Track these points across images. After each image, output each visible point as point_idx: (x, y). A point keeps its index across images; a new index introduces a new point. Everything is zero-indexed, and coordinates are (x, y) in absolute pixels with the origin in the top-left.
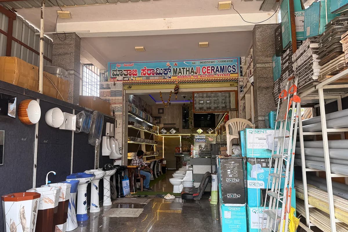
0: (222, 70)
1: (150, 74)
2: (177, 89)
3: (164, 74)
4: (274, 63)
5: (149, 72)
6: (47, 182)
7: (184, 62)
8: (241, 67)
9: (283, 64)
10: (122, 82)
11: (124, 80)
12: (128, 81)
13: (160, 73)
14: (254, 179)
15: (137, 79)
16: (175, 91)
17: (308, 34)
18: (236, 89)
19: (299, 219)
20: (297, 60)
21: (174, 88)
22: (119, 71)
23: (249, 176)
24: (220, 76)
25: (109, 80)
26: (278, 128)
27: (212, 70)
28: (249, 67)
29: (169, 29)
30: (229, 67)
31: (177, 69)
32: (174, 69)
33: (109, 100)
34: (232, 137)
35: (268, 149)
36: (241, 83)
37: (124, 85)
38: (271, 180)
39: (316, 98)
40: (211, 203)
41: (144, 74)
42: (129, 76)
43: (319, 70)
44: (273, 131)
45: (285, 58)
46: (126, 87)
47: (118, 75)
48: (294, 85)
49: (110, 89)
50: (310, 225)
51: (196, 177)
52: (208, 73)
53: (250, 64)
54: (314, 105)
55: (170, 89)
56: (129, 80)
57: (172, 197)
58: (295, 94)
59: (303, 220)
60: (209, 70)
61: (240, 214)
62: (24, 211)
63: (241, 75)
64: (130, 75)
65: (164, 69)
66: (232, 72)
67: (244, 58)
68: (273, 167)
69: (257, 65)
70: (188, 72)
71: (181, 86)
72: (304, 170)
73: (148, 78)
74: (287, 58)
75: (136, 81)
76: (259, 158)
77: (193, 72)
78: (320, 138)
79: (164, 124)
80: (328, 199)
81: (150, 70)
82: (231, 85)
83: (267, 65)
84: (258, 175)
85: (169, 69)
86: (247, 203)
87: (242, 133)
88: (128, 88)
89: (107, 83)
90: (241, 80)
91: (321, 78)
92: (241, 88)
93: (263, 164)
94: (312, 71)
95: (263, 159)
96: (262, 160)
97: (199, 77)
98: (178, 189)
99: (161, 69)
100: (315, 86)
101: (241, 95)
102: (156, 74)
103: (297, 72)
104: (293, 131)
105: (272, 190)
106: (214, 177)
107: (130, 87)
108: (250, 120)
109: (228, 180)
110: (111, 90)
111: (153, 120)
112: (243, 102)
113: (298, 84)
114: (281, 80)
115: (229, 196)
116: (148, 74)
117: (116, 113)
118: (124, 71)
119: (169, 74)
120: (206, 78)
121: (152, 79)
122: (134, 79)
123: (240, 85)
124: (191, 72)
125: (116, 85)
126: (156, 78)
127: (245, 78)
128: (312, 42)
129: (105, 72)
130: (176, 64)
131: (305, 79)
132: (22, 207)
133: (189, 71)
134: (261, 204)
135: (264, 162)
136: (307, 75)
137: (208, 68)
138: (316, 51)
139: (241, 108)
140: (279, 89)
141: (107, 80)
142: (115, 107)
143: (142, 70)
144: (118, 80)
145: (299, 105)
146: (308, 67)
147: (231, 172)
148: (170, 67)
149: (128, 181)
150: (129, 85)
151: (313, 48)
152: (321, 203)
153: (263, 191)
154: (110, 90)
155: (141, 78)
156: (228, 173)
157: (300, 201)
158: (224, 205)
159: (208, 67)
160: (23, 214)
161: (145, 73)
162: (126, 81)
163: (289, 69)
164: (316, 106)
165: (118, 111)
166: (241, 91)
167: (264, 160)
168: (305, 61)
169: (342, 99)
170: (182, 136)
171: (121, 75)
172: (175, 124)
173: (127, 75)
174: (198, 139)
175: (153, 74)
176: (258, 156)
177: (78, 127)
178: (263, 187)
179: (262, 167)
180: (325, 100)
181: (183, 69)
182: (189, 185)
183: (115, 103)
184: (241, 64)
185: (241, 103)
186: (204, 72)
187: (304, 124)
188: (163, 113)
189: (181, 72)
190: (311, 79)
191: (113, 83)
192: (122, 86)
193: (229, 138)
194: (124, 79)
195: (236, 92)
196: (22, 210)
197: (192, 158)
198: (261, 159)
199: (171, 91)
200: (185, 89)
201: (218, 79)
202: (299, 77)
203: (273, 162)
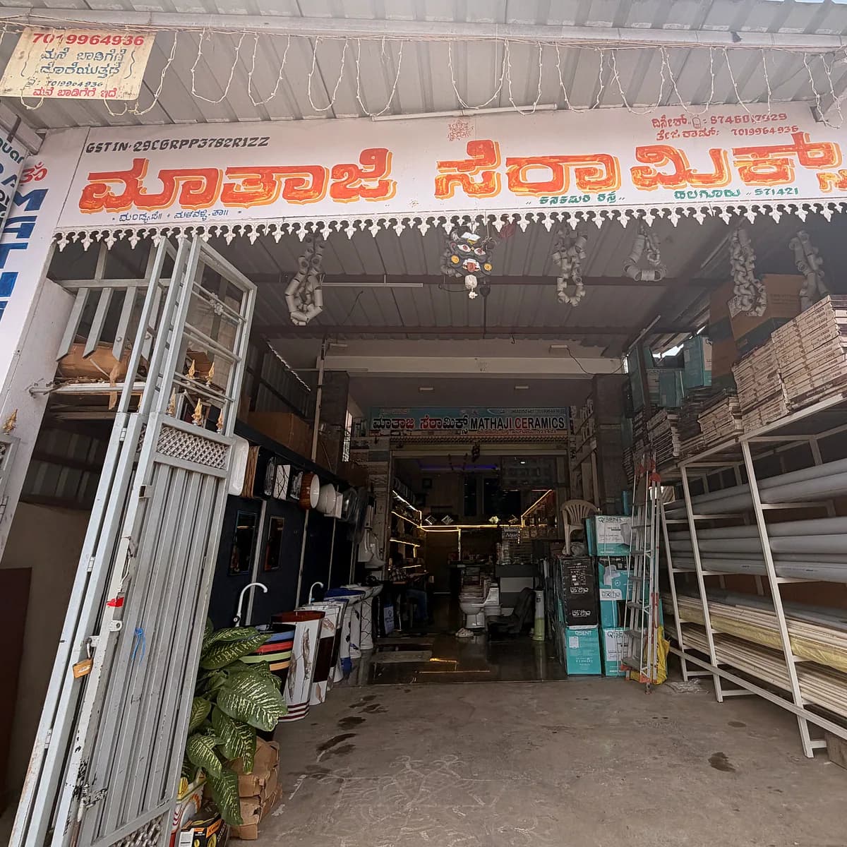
0: (545, 423)
1: (435, 426)
2: (476, 450)
3: (457, 426)
4: (622, 425)
5: (433, 423)
6: (310, 599)
7: (488, 410)
8: (571, 421)
9: (635, 429)
10: (388, 438)
11: (392, 435)
12: (399, 437)
13: (450, 426)
14: (609, 587)
15: (413, 433)
16: (473, 454)
17: (665, 402)
18: (564, 453)
19: (669, 643)
20: (653, 428)
21: (472, 449)
22: (384, 420)
23: (601, 583)
24: (542, 432)
25: (367, 433)
26: (636, 514)
27: (529, 423)
28: (584, 424)
29: (482, 372)
30: (555, 420)
31: (476, 419)
32: (472, 420)
33: (366, 467)
34: (573, 528)
35: (624, 544)
36: (572, 445)
37: (391, 442)
38: (631, 587)
39: (678, 476)
40: (535, 638)
41: (425, 427)
42: (400, 428)
43: (679, 445)
44: (629, 518)
45: (638, 421)
46: (394, 446)
47: (383, 427)
48: (652, 460)
49: (368, 448)
50: (684, 648)
51: (504, 599)
52: (523, 427)
53: (587, 421)
54: (675, 484)
55: (465, 450)
56: (400, 435)
57: (468, 634)
58: (654, 471)
59: (675, 644)
60: (526, 423)
61: (590, 639)
62: (308, 637)
63: (572, 433)
64: (403, 427)
65: (457, 420)
66: (558, 427)
67: (575, 407)
68: (632, 569)
69: (601, 426)
70: (493, 425)
71: (483, 446)
72: (672, 571)
73: (431, 433)
74: (641, 423)
75: (411, 437)
76: (613, 557)
77: (502, 425)
78: (686, 527)
79: (432, 507)
80: (702, 606)
81: (435, 420)
82: (557, 446)
83: (613, 427)
84: (614, 580)
85: (464, 420)
86: (600, 623)
87: (588, 522)
88: (397, 447)
89: (363, 439)
90: (572, 440)
91: (683, 456)
92: (572, 452)
93: (619, 564)
94: (672, 446)
95: (618, 557)
96: (617, 560)
97: (510, 433)
98: (476, 621)
99: (453, 420)
100: (677, 464)
101: (573, 464)
102: (445, 427)
103: (654, 443)
104: (656, 516)
105: (633, 601)
106: (540, 594)
107: (401, 447)
108: (592, 502)
109: (573, 591)
110: (371, 450)
111: (417, 500)
112: (577, 473)
113: (657, 458)
114: (634, 449)
115: (575, 614)
116: (431, 427)
117: (376, 489)
118: (393, 420)
119: (464, 428)
120: (521, 434)
121: (438, 435)
122: (408, 433)
123: (571, 448)
124: (499, 425)
125: (379, 442)
126: (445, 434)
127: (578, 437)
128: (670, 413)
129: (362, 421)
130: (475, 412)
131: (664, 454)
132: (306, 629)
133: (495, 423)
134: (618, 624)
135: (619, 562)
136: (666, 449)
137: (524, 421)
138: (675, 423)
139: (573, 483)
140: (632, 462)
141: (363, 435)
142: (376, 479)
143: (422, 420)
144: (381, 435)
145: (659, 483)
146: (666, 441)
147: (577, 578)
148: (466, 416)
149: (391, 608)
150: (399, 444)
151: (672, 420)
152: (694, 613)
153: (621, 604)
154: (368, 450)
155: (420, 433)
156: (573, 580)
157: (669, 619)
158: (568, 628)
159: (523, 419)
160: (307, 641)
161: (426, 424)
162: (396, 437)
163: (644, 437)
164: (678, 484)
165: (378, 486)
166: (573, 457)
167: (619, 559)
168: (663, 433)
169: (708, 477)
170: (462, 529)
171: (388, 427)
172: (451, 507)
173: (397, 427)
174: (509, 533)
175: (440, 427)
176: (612, 553)
177: (344, 514)
178: (620, 598)
179: (617, 569)
180: (688, 477)
181: (487, 419)
182: (494, 612)
183: (376, 473)
184: (570, 417)
185: (574, 475)
186: (518, 426)
187: (666, 508)
188: (430, 487)
189: (483, 425)
190: (672, 455)
191: (373, 439)
192: (388, 444)
193: (568, 530)
194: (393, 433)
195: (566, 458)
196: (305, 635)
197: (500, 565)
198: (615, 557)
199: (467, 454)
200: (487, 450)
201: (539, 437)
202: (658, 450)
203: (633, 563)
